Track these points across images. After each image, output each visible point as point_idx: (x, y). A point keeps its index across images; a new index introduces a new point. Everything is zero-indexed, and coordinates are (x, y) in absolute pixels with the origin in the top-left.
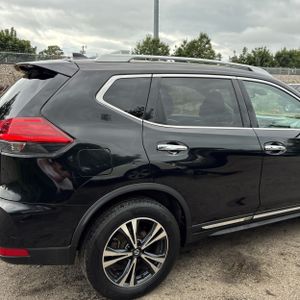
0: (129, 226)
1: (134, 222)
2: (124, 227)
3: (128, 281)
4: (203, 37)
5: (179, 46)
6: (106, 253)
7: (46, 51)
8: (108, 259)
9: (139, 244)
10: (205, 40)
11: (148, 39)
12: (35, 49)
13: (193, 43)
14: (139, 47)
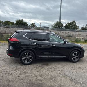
0: (26, 54)
1: (27, 53)
2: (25, 54)
3: (26, 62)
4: (73, 21)
5: (66, 24)
6: (23, 57)
7: (31, 25)
8: (23, 58)
9: (28, 57)
10: (74, 22)
11: (58, 22)
12: (28, 24)
13: (70, 23)
14: (55, 24)
